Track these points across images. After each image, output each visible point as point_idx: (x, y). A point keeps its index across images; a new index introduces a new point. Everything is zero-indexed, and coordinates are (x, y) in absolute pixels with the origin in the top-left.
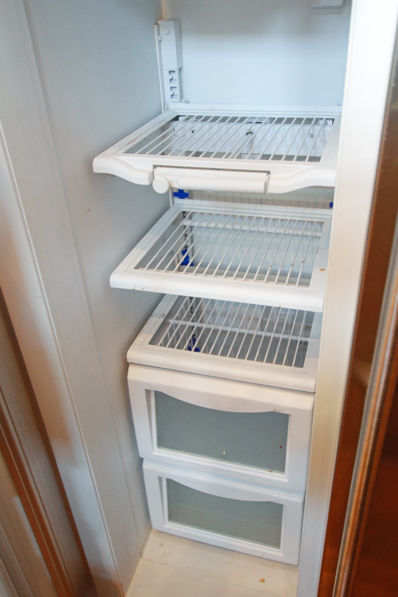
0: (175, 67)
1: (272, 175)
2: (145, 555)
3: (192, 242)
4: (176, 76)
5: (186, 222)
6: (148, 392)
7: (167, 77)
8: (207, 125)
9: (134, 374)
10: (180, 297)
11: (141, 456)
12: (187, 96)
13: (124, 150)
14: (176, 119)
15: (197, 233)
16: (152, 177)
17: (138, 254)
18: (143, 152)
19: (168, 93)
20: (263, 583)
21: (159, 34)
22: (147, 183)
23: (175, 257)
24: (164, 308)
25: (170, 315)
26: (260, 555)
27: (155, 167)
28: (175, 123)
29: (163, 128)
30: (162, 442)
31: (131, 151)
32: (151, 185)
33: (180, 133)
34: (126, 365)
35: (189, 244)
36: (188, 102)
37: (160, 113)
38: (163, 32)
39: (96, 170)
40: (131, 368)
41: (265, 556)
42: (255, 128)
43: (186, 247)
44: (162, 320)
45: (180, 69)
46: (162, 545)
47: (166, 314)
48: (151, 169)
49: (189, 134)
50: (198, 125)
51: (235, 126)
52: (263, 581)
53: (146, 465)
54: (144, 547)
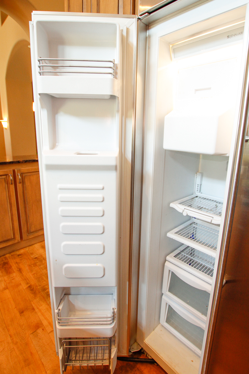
0: (199, 184)
1: (214, 218)
2: (155, 330)
3: (196, 232)
4: (199, 186)
5: (194, 225)
6: (169, 271)
7: (197, 186)
8: (205, 200)
9: (167, 264)
10: (188, 246)
11: (163, 292)
12: (202, 191)
13: (179, 203)
14: (197, 197)
15: (198, 230)
16: (183, 211)
17: (177, 230)
18: (183, 204)
19: (196, 190)
20: (192, 362)
21: (196, 176)
22: (182, 212)
23: (189, 234)
24: (182, 248)
25: (182, 251)
26: (194, 350)
27: (185, 209)
28: (196, 198)
29: (193, 199)
30: (170, 290)
31: (180, 203)
32: (182, 213)
33: (197, 201)
34: (166, 260)
35: (194, 232)
36: (202, 193)
37: (193, 194)
38: (198, 176)
39: (170, 206)
40: (167, 262)
41: (195, 352)
42: (218, 204)
43: (193, 233)
44: (179, 251)
45: (201, 185)
46: (161, 331)
47: (181, 250)
48: (184, 209)
49: (199, 201)
50: (202, 200)
51: (212, 202)
52: (192, 361)
53: (163, 297)
54: (155, 328)
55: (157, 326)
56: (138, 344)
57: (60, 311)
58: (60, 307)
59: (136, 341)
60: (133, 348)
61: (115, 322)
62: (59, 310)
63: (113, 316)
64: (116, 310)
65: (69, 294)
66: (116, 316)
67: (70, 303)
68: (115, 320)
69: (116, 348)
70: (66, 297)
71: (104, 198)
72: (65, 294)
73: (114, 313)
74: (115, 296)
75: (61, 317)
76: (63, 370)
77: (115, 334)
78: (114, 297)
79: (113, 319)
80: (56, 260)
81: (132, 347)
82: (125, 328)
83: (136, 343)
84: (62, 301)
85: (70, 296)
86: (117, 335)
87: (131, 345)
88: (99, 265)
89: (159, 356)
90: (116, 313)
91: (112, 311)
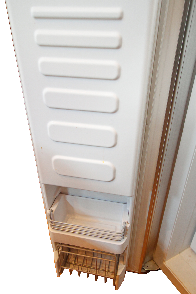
46: (190, 256)
54: (182, 251)
55: (185, 250)
56: (155, 263)
57: (53, 213)
58: (54, 208)
59: (152, 259)
60: (148, 266)
61: (126, 238)
62: (52, 211)
63: (124, 232)
64: (128, 226)
65: (67, 194)
66: (129, 232)
67: (67, 204)
68: (126, 236)
69: (125, 266)
70: (63, 196)
71: (121, 40)
72: (61, 193)
73: (125, 228)
74: (130, 207)
75: (54, 220)
76: (60, 272)
77: (125, 251)
78: (128, 208)
79: (124, 235)
80: (41, 148)
81: (146, 265)
82: (140, 245)
83: (152, 261)
84: (56, 200)
85: (67, 196)
86: (127, 252)
87: (146, 263)
88: (107, 163)
89: (181, 285)
90: (128, 228)
91: (122, 225)
